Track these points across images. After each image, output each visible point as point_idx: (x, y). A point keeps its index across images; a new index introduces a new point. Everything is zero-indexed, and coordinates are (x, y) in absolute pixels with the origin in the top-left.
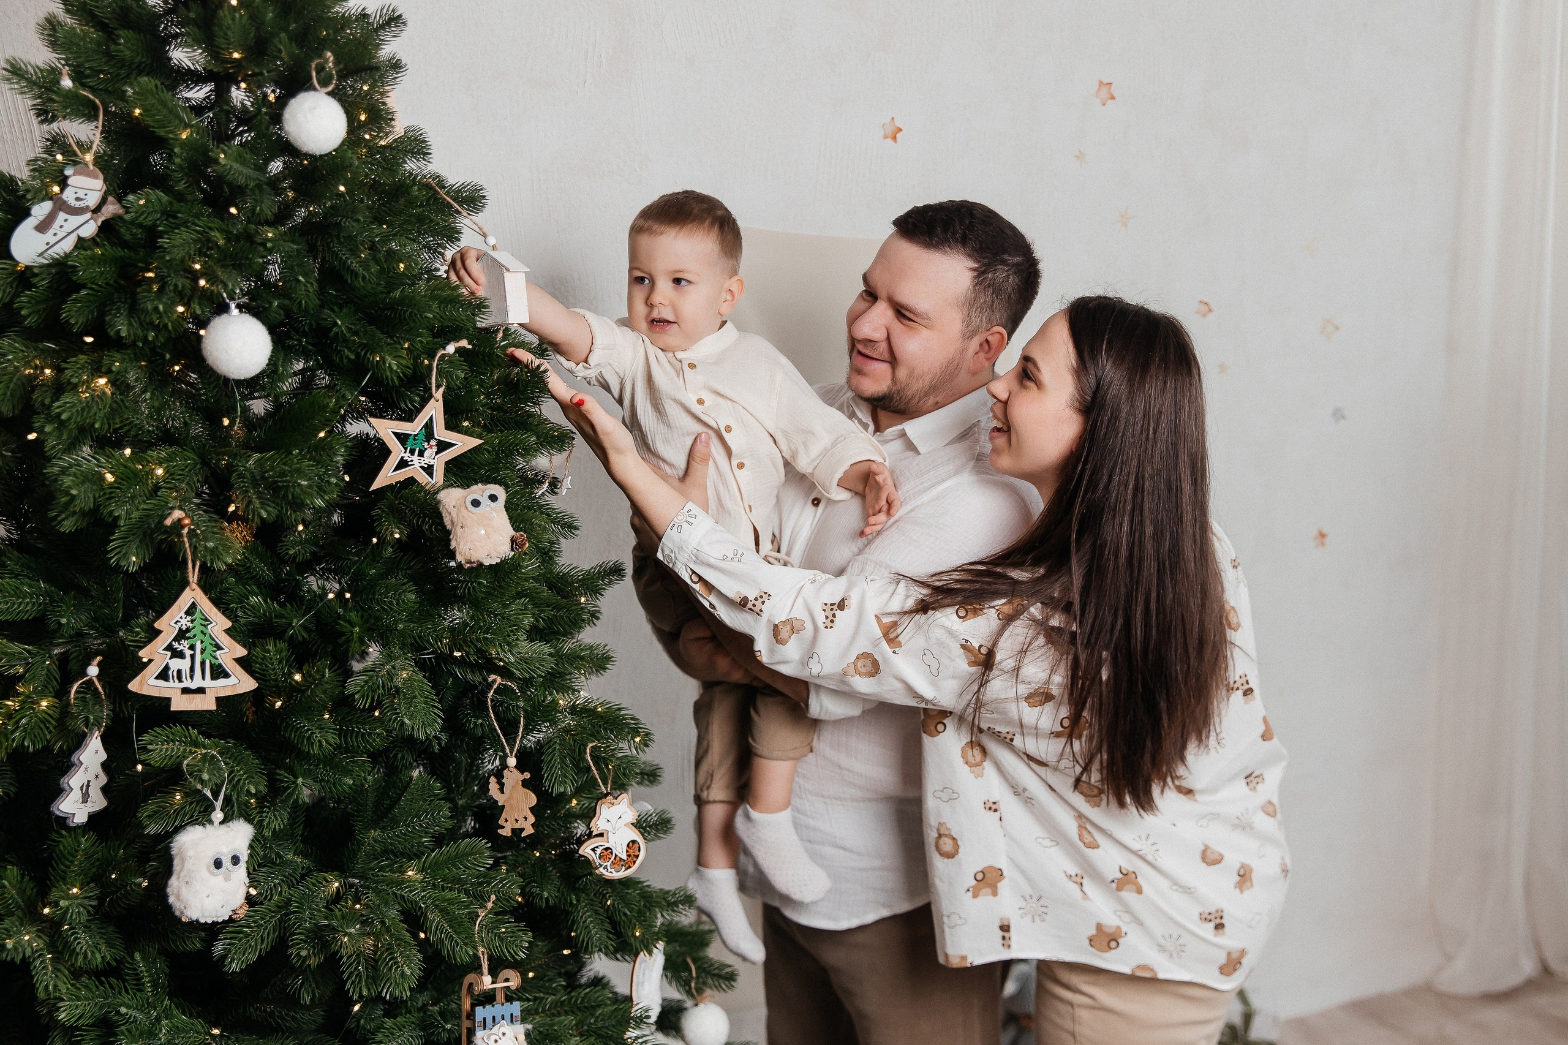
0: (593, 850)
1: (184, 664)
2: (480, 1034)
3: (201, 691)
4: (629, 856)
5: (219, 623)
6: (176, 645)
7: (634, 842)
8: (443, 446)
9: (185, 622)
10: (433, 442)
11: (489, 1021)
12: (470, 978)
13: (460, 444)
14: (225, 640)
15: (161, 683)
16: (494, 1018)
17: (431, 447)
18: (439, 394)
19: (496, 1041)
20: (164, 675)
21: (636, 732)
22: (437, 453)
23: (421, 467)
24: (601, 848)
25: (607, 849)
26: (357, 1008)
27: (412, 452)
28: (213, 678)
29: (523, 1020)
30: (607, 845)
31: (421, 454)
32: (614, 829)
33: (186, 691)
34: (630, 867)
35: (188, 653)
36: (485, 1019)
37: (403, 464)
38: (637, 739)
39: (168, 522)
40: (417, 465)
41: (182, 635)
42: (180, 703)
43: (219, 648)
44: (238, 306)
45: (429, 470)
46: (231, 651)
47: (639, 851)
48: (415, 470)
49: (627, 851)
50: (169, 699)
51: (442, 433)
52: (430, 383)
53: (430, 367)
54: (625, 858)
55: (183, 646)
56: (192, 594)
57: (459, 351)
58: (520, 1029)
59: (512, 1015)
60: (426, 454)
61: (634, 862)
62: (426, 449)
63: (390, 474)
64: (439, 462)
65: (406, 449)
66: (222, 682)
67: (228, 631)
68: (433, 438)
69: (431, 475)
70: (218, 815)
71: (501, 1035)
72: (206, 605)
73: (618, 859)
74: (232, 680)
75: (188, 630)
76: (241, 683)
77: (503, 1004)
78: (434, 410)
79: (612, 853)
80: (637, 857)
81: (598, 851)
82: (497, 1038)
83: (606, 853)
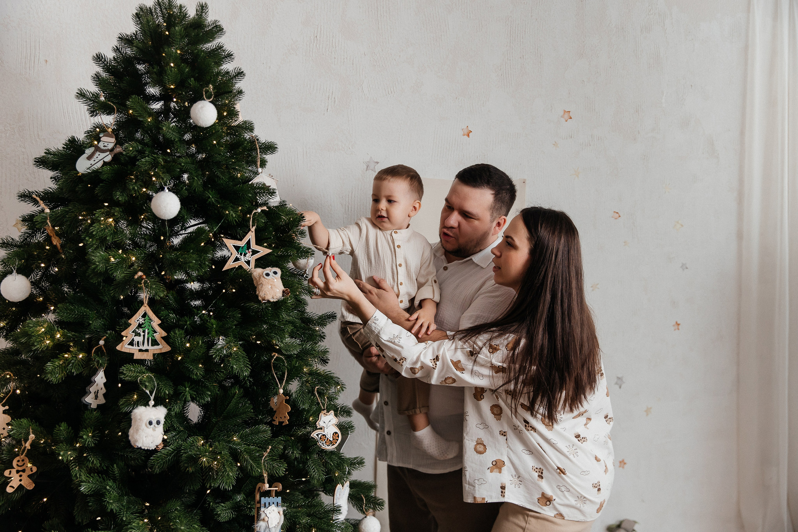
0: (317, 435)
1: (140, 339)
2: (262, 509)
3: (147, 351)
4: (334, 439)
5: (156, 322)
6: (137, 330)
7: (336, 433)
8: (254, 252)
9: (141, 321)
10: (250, 250)
11: (267, 505)
12: (259, 485)
13: (262, 252)
14: (158, 329)
15: (130, 347)
16: (269, 503)
17: (249, 252)
18: (253, 229)
19: (270, 513)
20: (131, 344)
21: (337, 384)
22: (252, 255)
23: (245, 261)
24: (321, 434)
25: (324, 435)
26: (208, 492)
27: (241, 254)
28: (152, 345)
29: (282, 506)
30: (324, 433)
31: (245, 255)
32: (327, 426)
33: (140, 350)
34: (334, 445)
35: (142, 334)
36: (265, 503)
37: (237, 259)
38: (339, 387)
39: (136, 277)
40: (243, 260)
41: (140, 326)
42: (138, 356)
43: (156, 332)
44: (168, 188)
45: (248, 262)
46: (160, 333)
47: (338, 437)
48: (242, 262)
49: (333, 437)
50: (133, 354)
51: (254, 246)
52: (250, 224)
53: (250, 217)
54: (331, 439)
55: (140, 331)
56: (145, 308)
57: (262, 211)
58: (281, 510)
59: (277, 503)
60: (247, 255)
61: (336, 442)
62: (247, 253)
63: (231, 264)
64: (253, 259)
65: (238, 253)
66: (156, 347)
67: (159, 325)
68: (250, 248)
69: (249, 265)
70: (152, 403)
71: (272, 510)
72: (151, 313)
73: (328, 440)
74: (160, 347)
75: (143, 324)
76: (164, 348)
77: (273, 498)
78: (251, 236)
79: (326, 437)
80: (338, 440)
81: (320, 436)
82: (271, 512)
83: (323, 437)
